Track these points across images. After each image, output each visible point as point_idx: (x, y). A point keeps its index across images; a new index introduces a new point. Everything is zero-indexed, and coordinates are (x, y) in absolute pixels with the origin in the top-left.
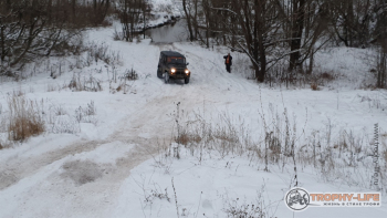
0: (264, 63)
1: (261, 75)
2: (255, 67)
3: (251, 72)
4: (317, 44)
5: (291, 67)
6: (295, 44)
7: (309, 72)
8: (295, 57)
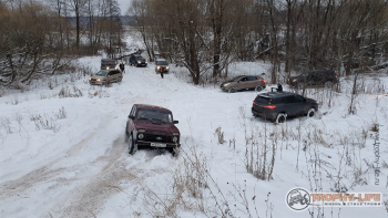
0: (198, 72)
1: (196, 80)
2: (192, 75)
3: (190, 79)
4: (229, 59)
5: (215, 74)
6: (216, 59)
8: (217, 67)
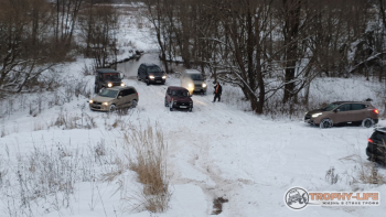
7: (305, 101)
